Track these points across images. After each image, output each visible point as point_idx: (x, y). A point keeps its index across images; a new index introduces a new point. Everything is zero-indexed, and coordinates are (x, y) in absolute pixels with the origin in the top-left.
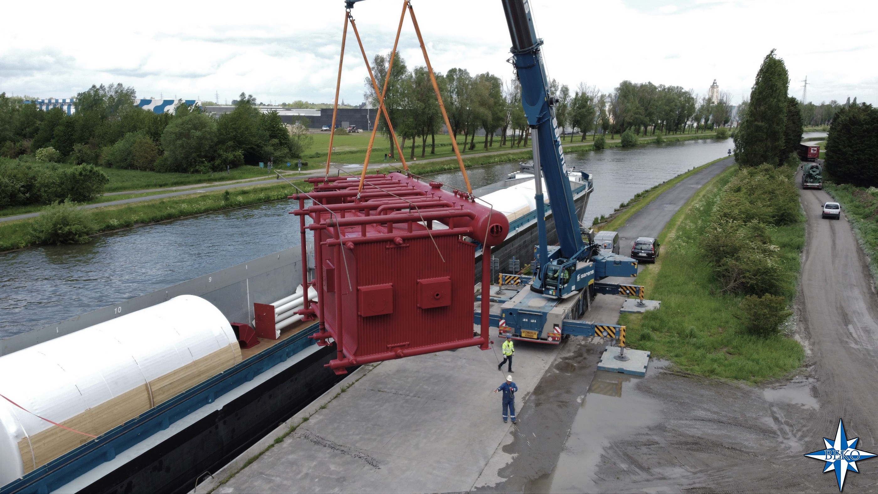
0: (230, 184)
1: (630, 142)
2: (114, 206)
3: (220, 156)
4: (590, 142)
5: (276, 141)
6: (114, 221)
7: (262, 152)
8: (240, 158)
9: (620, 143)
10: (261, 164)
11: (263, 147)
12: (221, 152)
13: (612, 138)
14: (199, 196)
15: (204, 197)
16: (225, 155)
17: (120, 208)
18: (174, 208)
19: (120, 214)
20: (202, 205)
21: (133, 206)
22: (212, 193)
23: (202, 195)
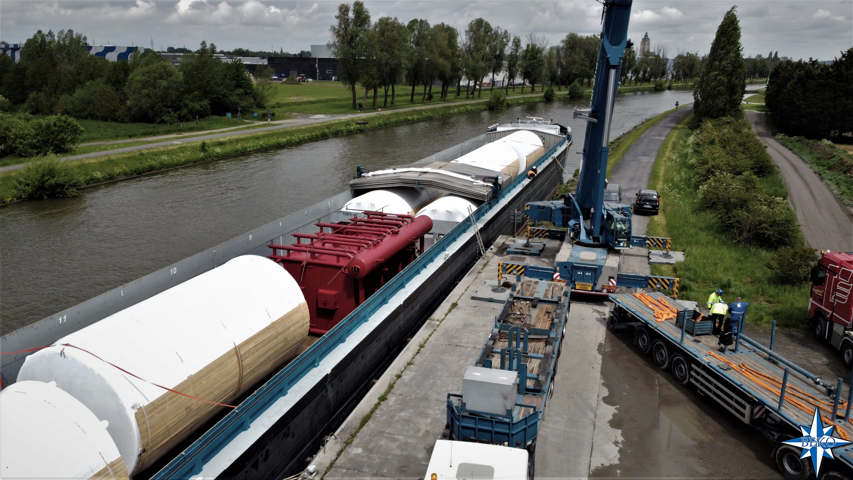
0: (203, 135)
1: (578, 93)
2: (94, 158)
3: (186, 106)
4: (539, 94)
5: (241, 91)
6: (97, 174)
7: (228, 102)
8: (206, 108)
9: (567, 94)
10: (229, 115)
11: (228, 97)
12: (187, 102)
13: (559, 90)
14: (176, 147)
15: (182, 149)
16: (191, 105)
17: (100, 160)
18: (154, 160)
19: (101, 166)
20: (182, 157)
21: (113, 158)
22: (190, 145)
23: (180, 146)
